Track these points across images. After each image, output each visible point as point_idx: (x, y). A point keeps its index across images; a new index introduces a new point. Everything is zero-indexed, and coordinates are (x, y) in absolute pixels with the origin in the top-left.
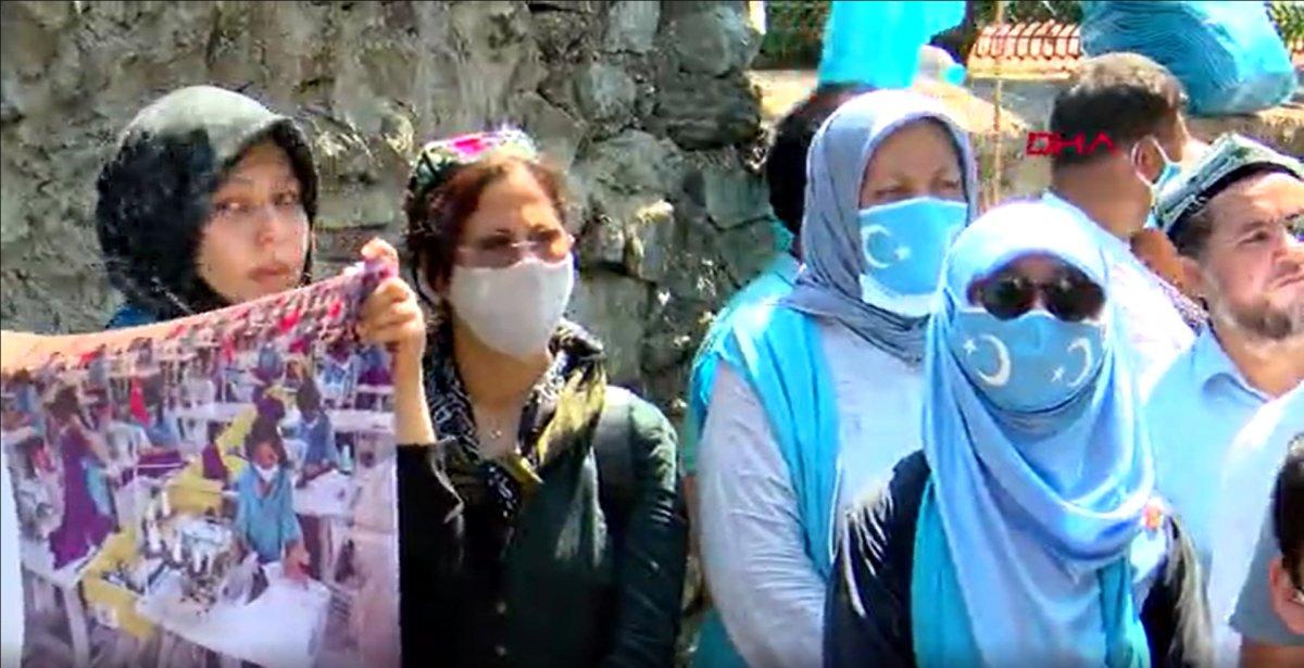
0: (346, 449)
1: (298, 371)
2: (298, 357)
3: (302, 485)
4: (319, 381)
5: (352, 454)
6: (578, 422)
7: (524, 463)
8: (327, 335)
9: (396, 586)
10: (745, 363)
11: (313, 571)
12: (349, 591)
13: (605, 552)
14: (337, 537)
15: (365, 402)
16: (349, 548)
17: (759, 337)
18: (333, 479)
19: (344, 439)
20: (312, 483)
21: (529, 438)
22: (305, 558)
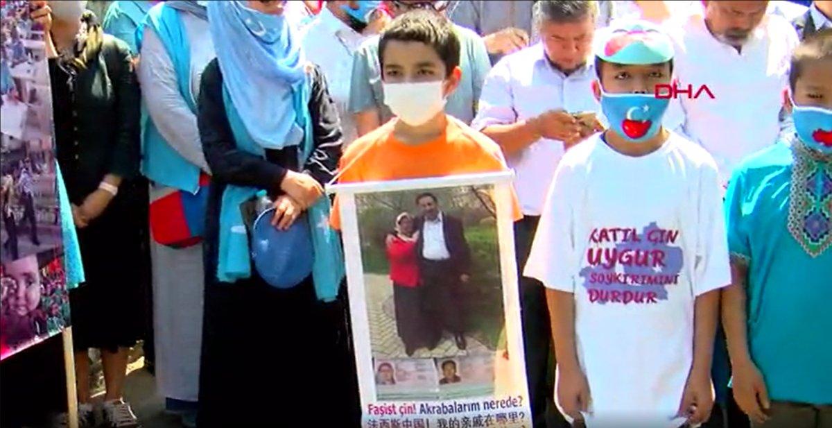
0: (29, 54)
1: (11, 23)
2: (10, 18)
3: (13, 66)
4: (18, 29)
5: (32, 57)
6: (95, 46)
7: (77, 60)
8: (20, 11)
9: (52, 106)
10: (154, 26)
11: (20, 98)
12: (34, 106)
13: (111, 94)
14: (28, 87)
15: (34, 37)
16: (33, 92)
17: (160, 17)
18: (25, 66)
19: (29, 50)
20: (17, 67)
21: (78, 54)
22: (17, 94)
